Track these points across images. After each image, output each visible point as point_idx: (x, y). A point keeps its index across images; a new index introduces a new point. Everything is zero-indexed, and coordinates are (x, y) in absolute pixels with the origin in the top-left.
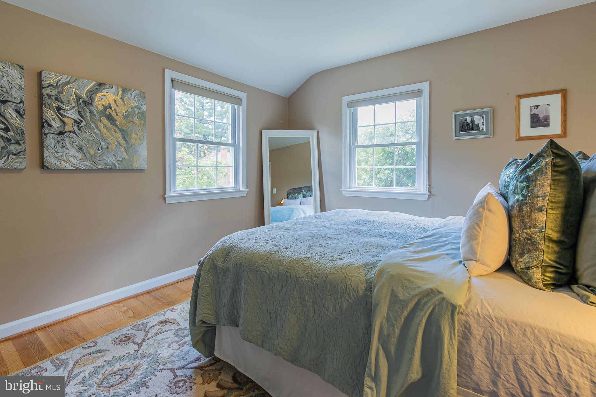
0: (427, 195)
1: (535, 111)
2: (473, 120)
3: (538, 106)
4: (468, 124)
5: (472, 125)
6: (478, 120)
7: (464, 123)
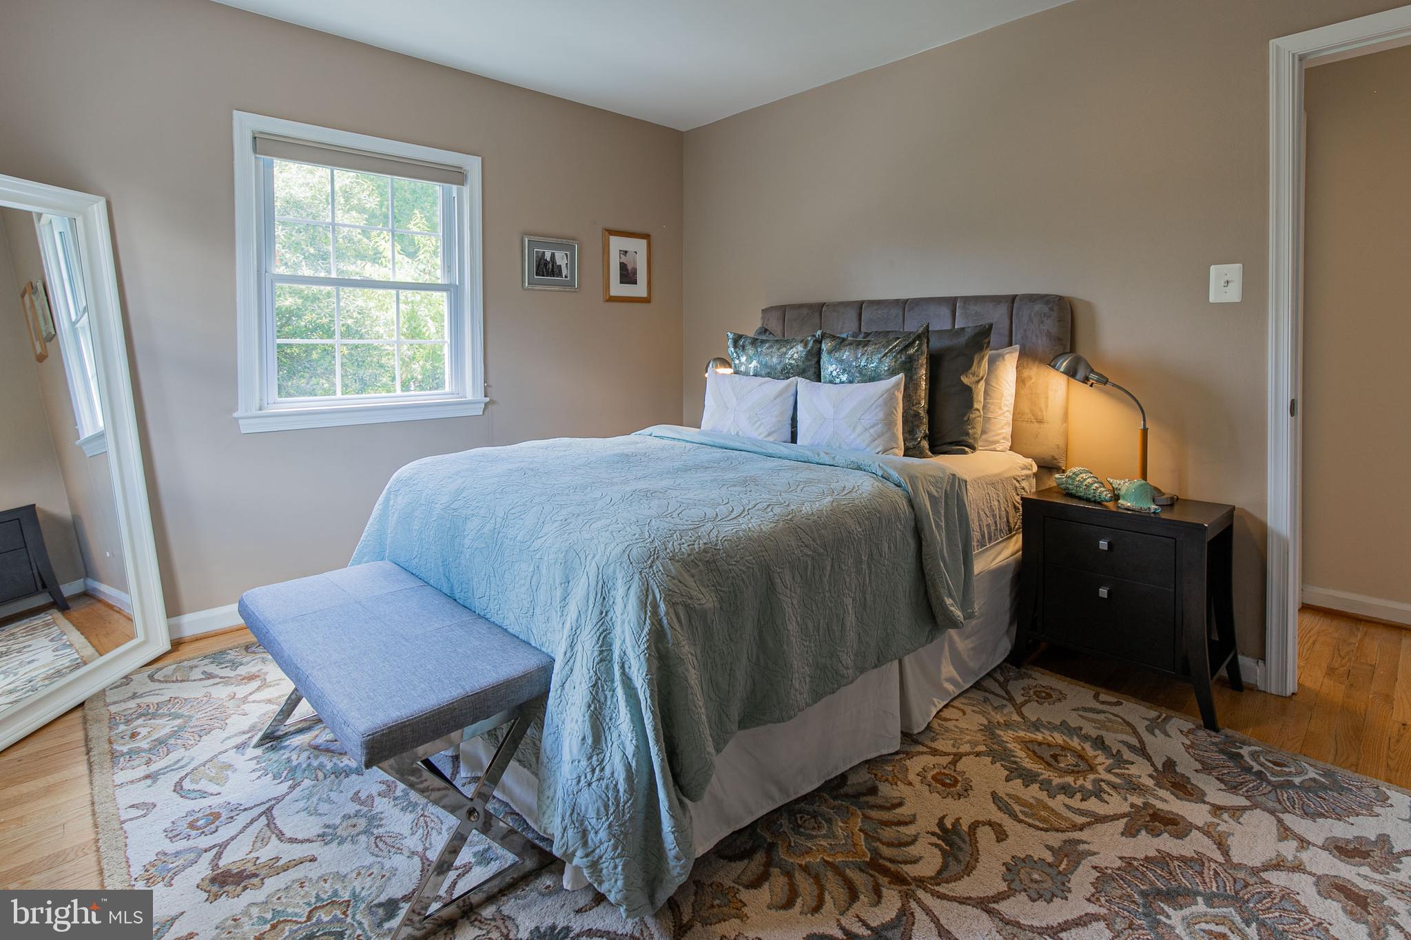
0: (479, 403)
1: (624, 260)
2: (553, 256)
3: (626, 252)
4: (546, 263)
5: (553, 265)
6: (561, 259)
7: (540, 260)
